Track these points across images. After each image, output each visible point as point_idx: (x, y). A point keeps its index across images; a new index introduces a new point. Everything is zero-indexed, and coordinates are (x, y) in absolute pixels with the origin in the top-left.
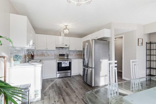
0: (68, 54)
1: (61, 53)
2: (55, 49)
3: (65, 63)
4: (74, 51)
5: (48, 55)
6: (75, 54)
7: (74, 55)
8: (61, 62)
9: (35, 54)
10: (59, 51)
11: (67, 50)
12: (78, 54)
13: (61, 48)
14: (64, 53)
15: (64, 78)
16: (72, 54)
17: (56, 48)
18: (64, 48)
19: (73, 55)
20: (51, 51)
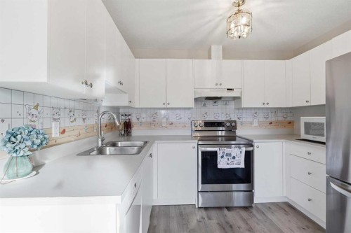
0: (235, 122)
1: (211, 118)
2: (191, 104)
3: (228, 155)
4: (255, 111)
5: (172, 124)
6: (261, 119)
7: (255, 124)
8: (216, 152)
9: (134, 120)
10: (204, 110)
11: (232, 105)
12: (270, 120)
13: (211, 102)
14: (221, 118)
15: (226, 211)
16: (249, 119)
17: (196, 100)
18: (220, 102)
19: (251, 123)
20: (178, 111)
